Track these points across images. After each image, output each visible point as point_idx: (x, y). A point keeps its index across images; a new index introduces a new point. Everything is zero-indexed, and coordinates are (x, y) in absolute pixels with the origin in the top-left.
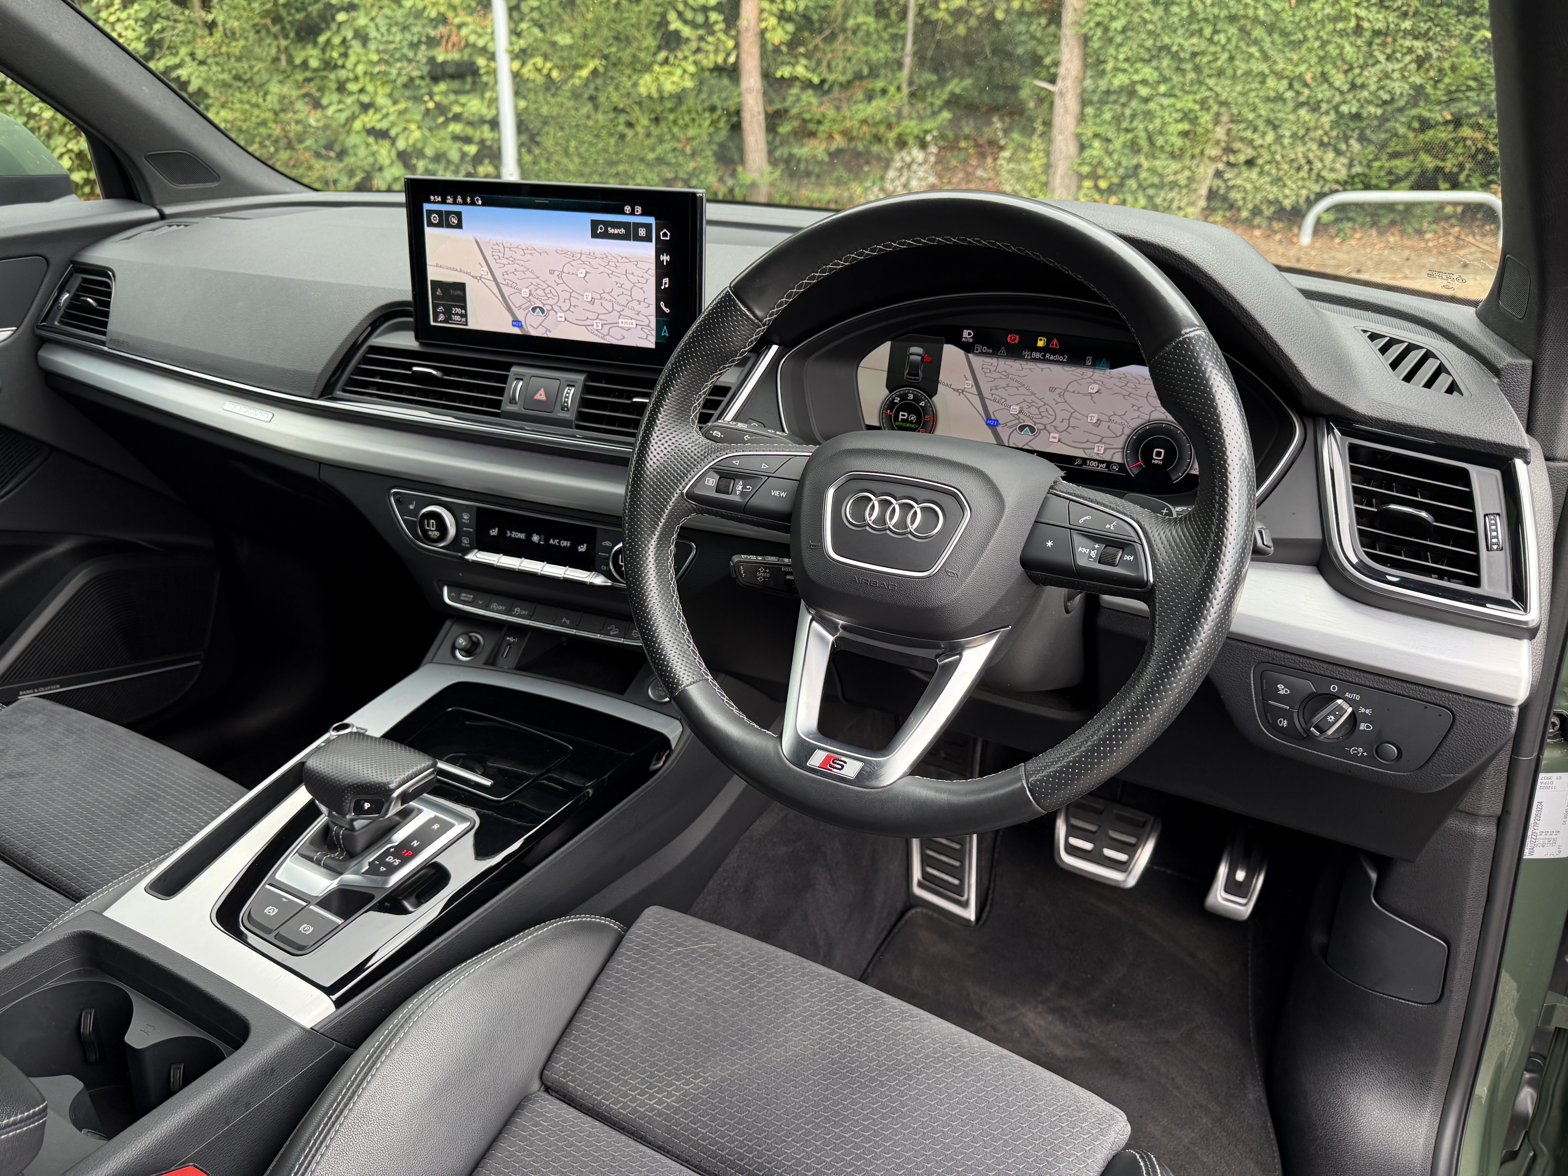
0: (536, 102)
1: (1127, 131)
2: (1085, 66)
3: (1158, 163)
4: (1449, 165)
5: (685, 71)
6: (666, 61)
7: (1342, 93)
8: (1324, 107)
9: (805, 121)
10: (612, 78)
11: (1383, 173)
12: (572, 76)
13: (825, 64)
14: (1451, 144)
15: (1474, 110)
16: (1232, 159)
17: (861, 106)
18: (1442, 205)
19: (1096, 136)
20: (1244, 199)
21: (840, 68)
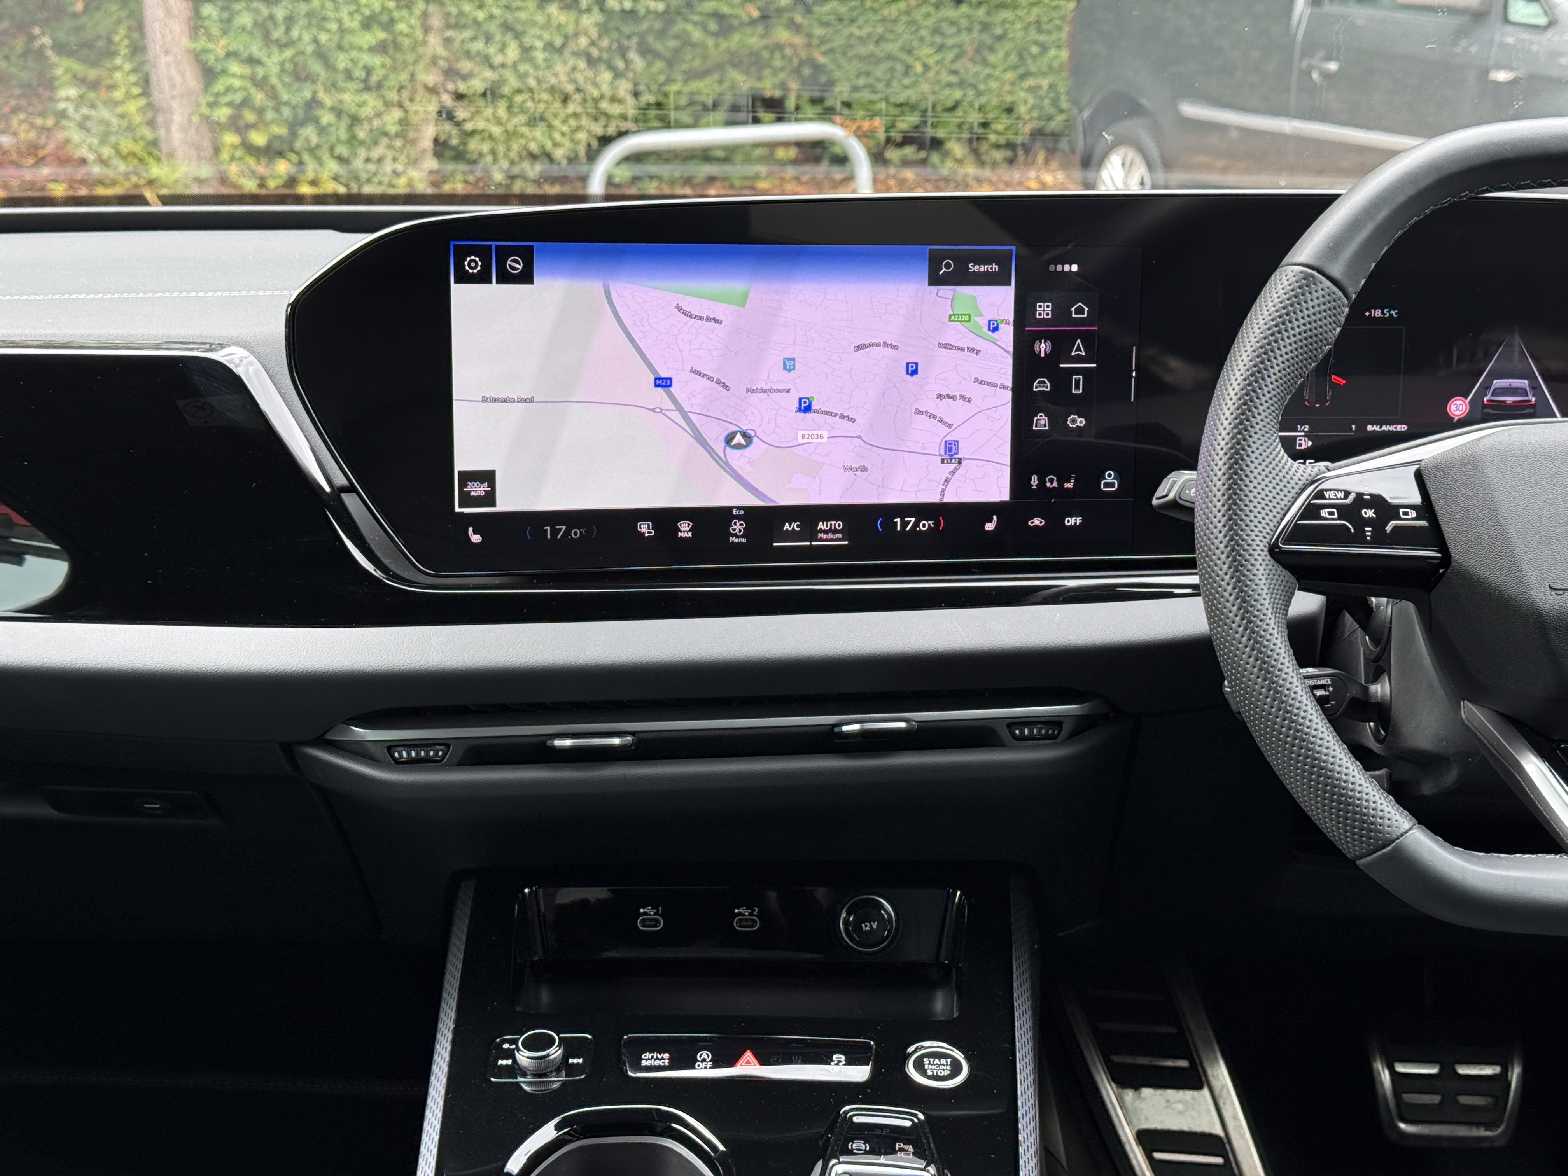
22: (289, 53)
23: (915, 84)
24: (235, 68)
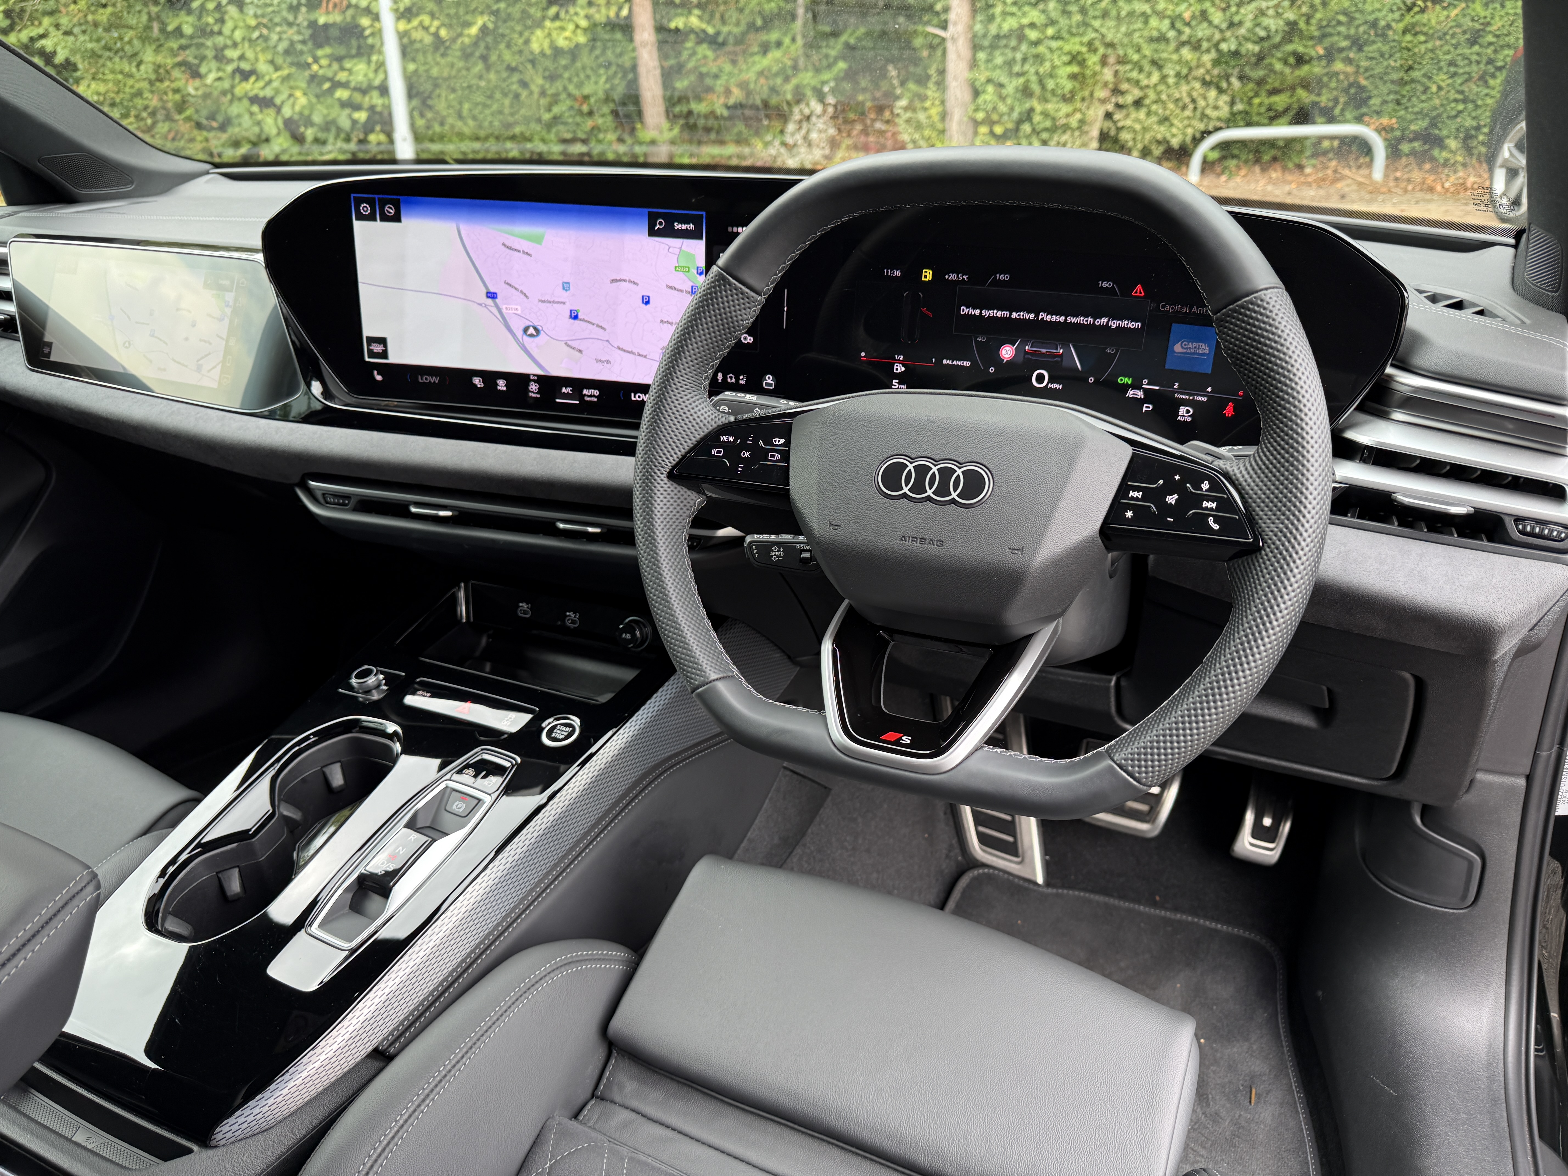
0: (425, 63)
1: (1019, 75)
2: (974, 11)
3: (1050, 107)
4: (1324, 100)
5: (577, 26)
6: (557, 17)
7: (1221, 31)
8: (1205, 45)
9: (702, 76)
10: (503, 36)
11: (1263, 110)
12: (460, 35)
13: (718, 16)
14: (1325, 79)
15: (1344, 44)
16: (1121, 100)
17: (757, 58)
18: (1321, 139)
19: (989, 81)
20: (1134, 139)
21: (734, 20)
22: (1021, 80)
23: (1430, 99)
24: (990, 89)
